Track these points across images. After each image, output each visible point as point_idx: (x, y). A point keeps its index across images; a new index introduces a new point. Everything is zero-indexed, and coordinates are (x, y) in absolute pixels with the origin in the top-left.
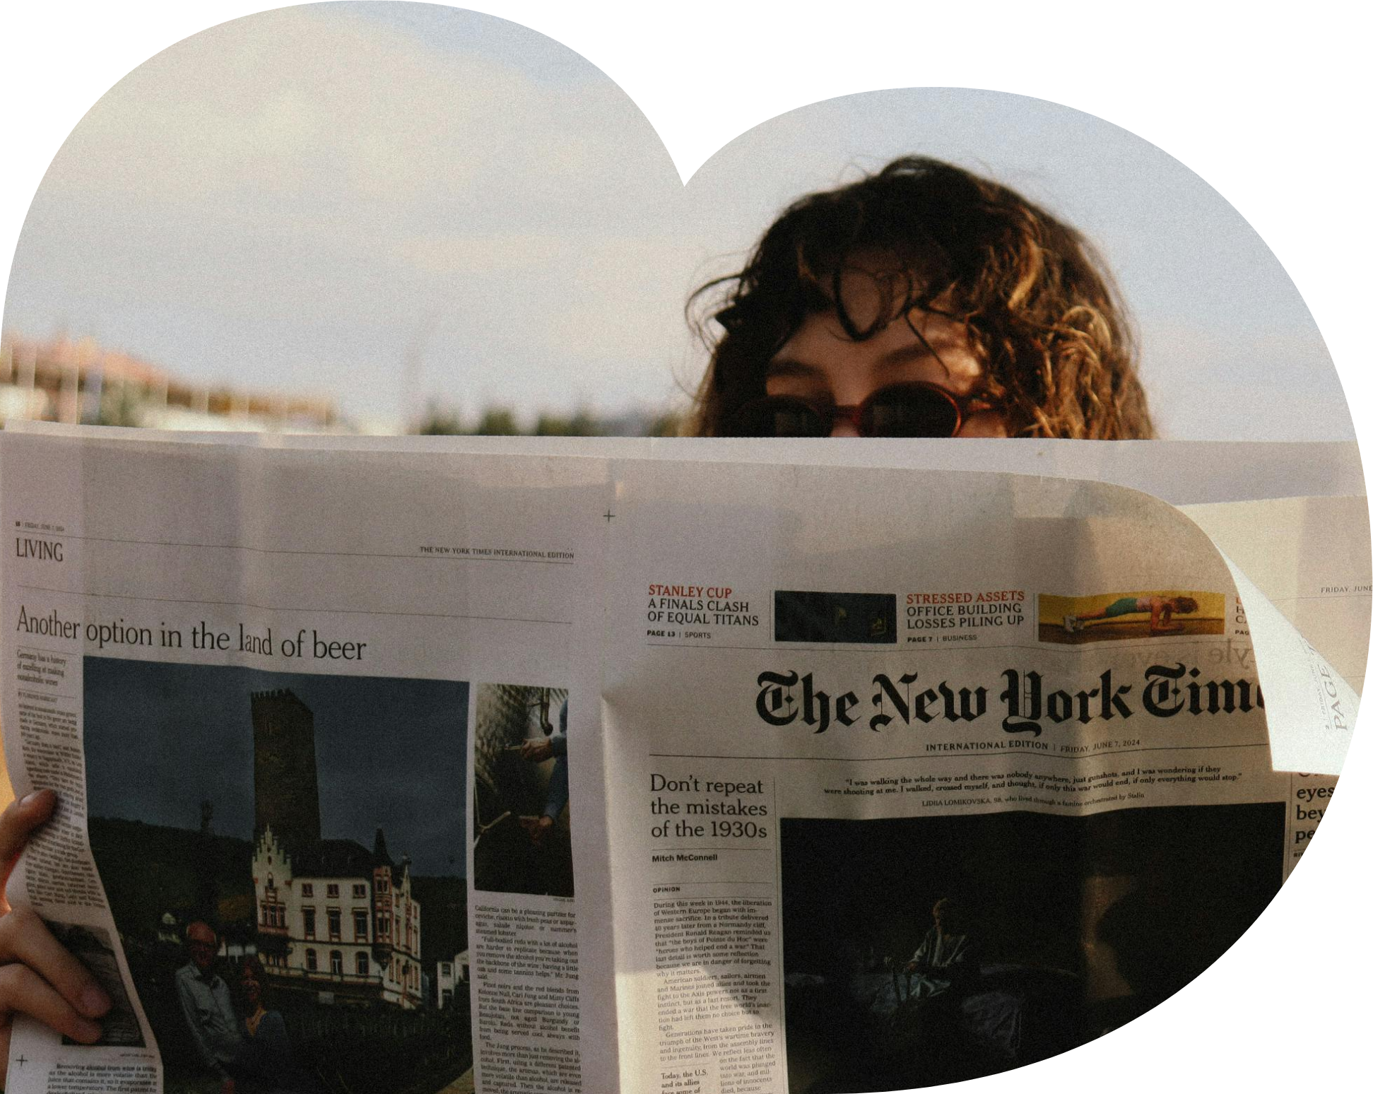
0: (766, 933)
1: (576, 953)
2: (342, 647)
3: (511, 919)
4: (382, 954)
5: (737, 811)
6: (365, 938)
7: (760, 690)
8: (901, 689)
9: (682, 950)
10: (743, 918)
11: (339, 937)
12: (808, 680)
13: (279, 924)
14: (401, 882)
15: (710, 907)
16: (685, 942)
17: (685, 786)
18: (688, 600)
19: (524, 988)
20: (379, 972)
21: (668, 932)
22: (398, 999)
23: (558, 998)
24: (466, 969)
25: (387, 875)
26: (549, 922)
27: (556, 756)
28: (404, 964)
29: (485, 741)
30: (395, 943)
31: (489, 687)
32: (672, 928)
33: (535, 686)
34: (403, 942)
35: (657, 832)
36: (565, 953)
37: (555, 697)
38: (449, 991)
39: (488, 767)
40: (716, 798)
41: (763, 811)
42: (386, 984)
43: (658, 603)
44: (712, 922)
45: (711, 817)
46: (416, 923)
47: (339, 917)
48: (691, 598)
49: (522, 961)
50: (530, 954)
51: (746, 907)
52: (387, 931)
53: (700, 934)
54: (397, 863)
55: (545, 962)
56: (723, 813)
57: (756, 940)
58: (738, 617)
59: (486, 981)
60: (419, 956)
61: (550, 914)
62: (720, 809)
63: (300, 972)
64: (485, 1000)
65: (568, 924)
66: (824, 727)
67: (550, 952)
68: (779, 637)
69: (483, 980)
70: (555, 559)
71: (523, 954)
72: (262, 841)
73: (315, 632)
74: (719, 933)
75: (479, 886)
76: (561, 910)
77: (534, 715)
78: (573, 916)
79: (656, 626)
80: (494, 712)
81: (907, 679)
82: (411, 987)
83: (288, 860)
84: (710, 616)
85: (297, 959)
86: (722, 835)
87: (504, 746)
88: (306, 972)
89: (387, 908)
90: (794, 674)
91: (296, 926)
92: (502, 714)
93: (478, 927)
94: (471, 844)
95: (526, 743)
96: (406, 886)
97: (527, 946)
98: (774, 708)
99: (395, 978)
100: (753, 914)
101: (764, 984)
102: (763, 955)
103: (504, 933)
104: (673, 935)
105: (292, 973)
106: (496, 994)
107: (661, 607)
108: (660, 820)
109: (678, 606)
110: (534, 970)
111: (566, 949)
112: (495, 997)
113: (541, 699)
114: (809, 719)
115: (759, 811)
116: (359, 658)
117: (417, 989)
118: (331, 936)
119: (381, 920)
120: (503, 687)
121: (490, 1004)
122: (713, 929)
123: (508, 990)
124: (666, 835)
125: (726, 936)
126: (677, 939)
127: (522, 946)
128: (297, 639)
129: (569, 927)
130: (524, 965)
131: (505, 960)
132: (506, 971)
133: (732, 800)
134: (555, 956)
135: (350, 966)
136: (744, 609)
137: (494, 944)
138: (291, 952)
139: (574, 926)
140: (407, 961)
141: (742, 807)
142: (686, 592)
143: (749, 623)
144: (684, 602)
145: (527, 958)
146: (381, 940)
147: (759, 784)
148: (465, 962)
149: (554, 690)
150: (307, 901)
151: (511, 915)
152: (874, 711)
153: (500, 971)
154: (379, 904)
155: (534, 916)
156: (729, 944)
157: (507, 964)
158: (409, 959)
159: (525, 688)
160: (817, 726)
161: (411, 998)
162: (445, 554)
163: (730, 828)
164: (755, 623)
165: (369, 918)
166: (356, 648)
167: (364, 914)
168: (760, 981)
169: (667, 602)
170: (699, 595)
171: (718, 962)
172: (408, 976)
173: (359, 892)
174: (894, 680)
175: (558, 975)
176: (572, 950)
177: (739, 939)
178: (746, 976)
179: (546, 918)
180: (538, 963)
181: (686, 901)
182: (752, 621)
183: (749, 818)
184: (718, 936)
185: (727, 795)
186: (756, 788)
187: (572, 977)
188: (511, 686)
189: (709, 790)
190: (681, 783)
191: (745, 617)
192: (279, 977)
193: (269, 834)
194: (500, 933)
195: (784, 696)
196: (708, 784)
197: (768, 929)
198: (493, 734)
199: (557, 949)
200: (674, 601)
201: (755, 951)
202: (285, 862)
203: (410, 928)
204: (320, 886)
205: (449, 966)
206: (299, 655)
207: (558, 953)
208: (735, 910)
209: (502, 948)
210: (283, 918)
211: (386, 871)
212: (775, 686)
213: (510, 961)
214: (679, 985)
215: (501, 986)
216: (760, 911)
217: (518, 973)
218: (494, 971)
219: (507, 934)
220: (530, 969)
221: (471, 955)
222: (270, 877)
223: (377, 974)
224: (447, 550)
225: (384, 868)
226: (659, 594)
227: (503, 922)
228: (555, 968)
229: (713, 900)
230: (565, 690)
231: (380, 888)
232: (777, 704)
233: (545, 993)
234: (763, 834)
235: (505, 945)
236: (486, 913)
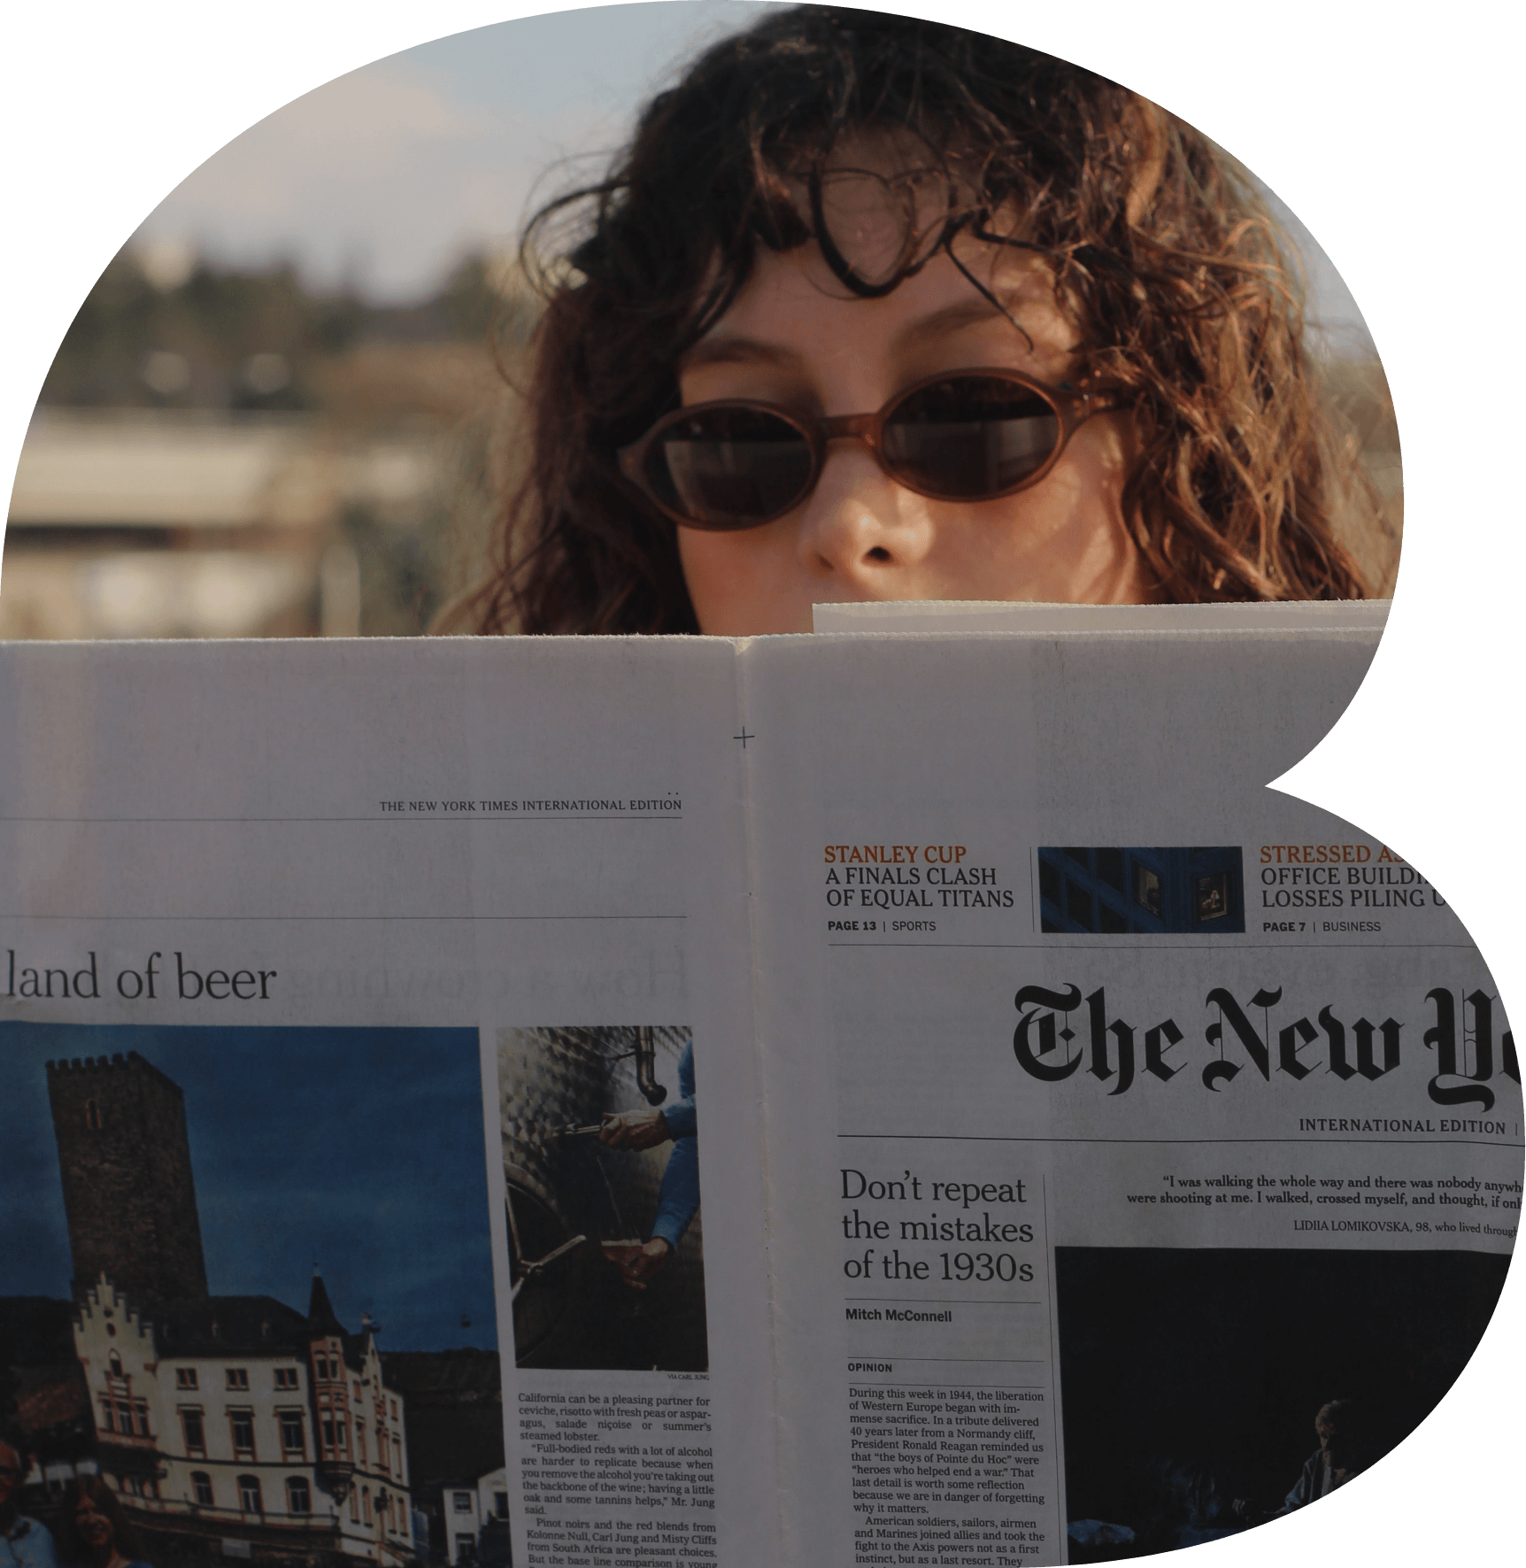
0: (1036, 1449)
1: (710, 1465)
2: (231, 979)
3: (588, 1413)
4: (334, 1479)
5: (983, 1235)
6: (303, 1453)
7: (1020, 1017)
8: (1254, 1015)
9: (897, 1471)
10: (997, 1422)
11: (253, 1453)
12: (1097, 1000)
13: (138, 1429)
14: (363, 1362)
15: (942, 1402)
16: (903, 1458)
17: (897, 1189)
18: (893, 868)
19: (614, 1525)
20: (331, 1508)
21: (871, 1438)
22: (370, 1552)
23: (679, 1540)
24: (502, 1499)
25: (335, 1352)
26: (658, 1414)
27: (674, 1140)
28: (378, 1494)
29: (521, 1122)
30: (357, 1459)
31: (519, 1033)
32: (881, 1433)
33: (619, 1024)
34: (373, 1457)
35: (853, 1269)
36: (690, 1465)
37: (666, 1040)
38: (470, 1536)
39: (532, 1166)
40: (949, 1211)
41: (1026, 1232)
42: (346, 1526)
43: (842, 876)
44: (945, 1428)
45: (942, 1247)
46: (397, 1427)
47: (250, 1421)
48: (899, 865)
49: (610, 1482)
50: (623, 1470)
51: (1001, 1403)
52: (341, 1441)
53: (925, 1447)
54: (353, 1331)
55: (653, 1482)
56: (959, 1238)
57: (1018, 1461)
58: (978, 893)
59: (541, 1516)
60: (405, 1482)
61: (660, 1401)
62: (954, 1230)
63: (184, 1508)
64: (541, 1548)
65: (696, 1417)
66: (1125, 1084)
67: (662, 1465)
68: (1048, 927)
69: (535, 1516)
70: (645, 812)
71: (612, 1469)
72: (92, 1299)
73: (179, 955)
74: (957, 1447)
75: (525, 1359)
76: (684, 1395)
77: (623, 1071)
78: (706, 1402)
79: (842, 914)
80: (534, 1073)
81: (1265, 999)
82: (393, 1532)
83: (148, 1332)
84: (933, 894)
85: (177, 1488)
86: (958, 1277)
87: (565, 1129)
88: (195, 1507)
89: (339, 1404)
90: (1075, 989)
91: (170, 1436)
92: (554, 1077)
93: (524, 1430)
94: (505, 1294)
95: (610, 1120)
96: (373, 1367)
97: (619, 1456)
98: (1043, 1052)
99: (361, 1518)
100: (1013, 1416)
101: (1034, 1537)
102: (1032, 1487)
103: (574, 1436)
104: (883, 1445)
105: (169, 1507)
106: (562, 1536)
107: (849, 882)
108: (858, 1248)
109: (877, 880)
110: (633, 1495)
111: (692, 1459)
112: (560, 1542)
113: (637, 1046)
114: (1101, 1070)
115: (1019, 1234)
116: (264, 996)
117: (405, 1534)
118: (237, 1452)
119: (329, 1424)
120: (551, 1031)
121: (551, 1553)
122: (949, 1440)
123: (584, 1530)
124: (867, 1275)
125: (970, 1454)
126: (889, 1452)
127: (609, 1456)
128: (146, 969)
129: (698, 1421)
130: (612, 1488)
131: (579, 1481)
132: (578, 1500)
133: (973, 1214)
134: (672, 1471)
135: (276, 1499)
136: (989, 880)
137: (557, 1455)
138: (164, 1475)
139: (708, 1420)
140: (383, 1490)
141: (991, 1228)
142: (889, 854)
143: (998, 903)
144: (888, 871)
145: (618, 1475)
146: (330, 1457)
147: (1019, 1186)
148: (500, 1489)
149: (662, 1029)
150: (188, 1397)
151: (587, 1406)
152: (1211, 1054)
153: (569, 1500)
154: (324, 1399)
155: (630, 1407)
156: (975, 1467)
157: (583, 1488)
158: (387, 1486)
159: (600, 1029)
160: (1113, 1081)
161: (395, 1548)
162: (427, 813)
163: (971, 1266)
164: (1008, 903)
165: (307, 1423)
166: (258, 978)
167: (297, 1416)
168: (1026, 1531)
169: (857, 874)
170: (912, 861)
171: (955, 1498)
172: (385, 1513)
173: (285, 1379)
174: (1243, 999)
175: (677, 1502)
176: (701, 1459)
177: (991, 1459)
178: (1004, 1524)
179: (654, 1408)
180: (640, 1482)
181: (901, 1389)
182: (1003, 900)
183: (1004, 1247)
184: (956, 1453)
185: (966, 1206)
186: (1013, 1193)
187: (702, 1504)
188: (567, 1029)
189: (936, 1198)
190: (891, 1185)
191: (990, 893)
192: (148, 1515)
193: (105, 1291)
194: (567, 1437)
195: (1059, 1028)
196: (936, 1186)
197: (1038, 1442)
198: (539, 1111)
199: (675, 1458)
200: (868, 870)
201: (1017, 1480)
202: (142, 1335)
203: (386, 1436)
204: (211, 1373)
205: (468, 1495)
206: (152, 995)
207: (677, 1465)
208: (983, 1409)
209: (572, 1460)
210: (144, 1422)
211: (334, 1345)
212: (1044, 1011)
213: (588, 1482)
214: (892, 1528)
215: (569, 1524)
216: (1026, 1410)
217: (602, 1501)
218: (558, 1500)
219: (581, 1437)
220: (624, 1494)
221: (511, 1477)
222: (114, 1356)
223: (327, 1512)
224: (431, 806)
225: (329, 1340)
226: (843, 861)
227: (572, 1419)
228: (671, 1489)
229: (947, 1390)
230: (685, 1028)
231: (324, 1374)
232: (1047, 1044)
233: (654, 1532)
234: (1027, 1273)
235: (576, 1456)
236: (541, 1405)
